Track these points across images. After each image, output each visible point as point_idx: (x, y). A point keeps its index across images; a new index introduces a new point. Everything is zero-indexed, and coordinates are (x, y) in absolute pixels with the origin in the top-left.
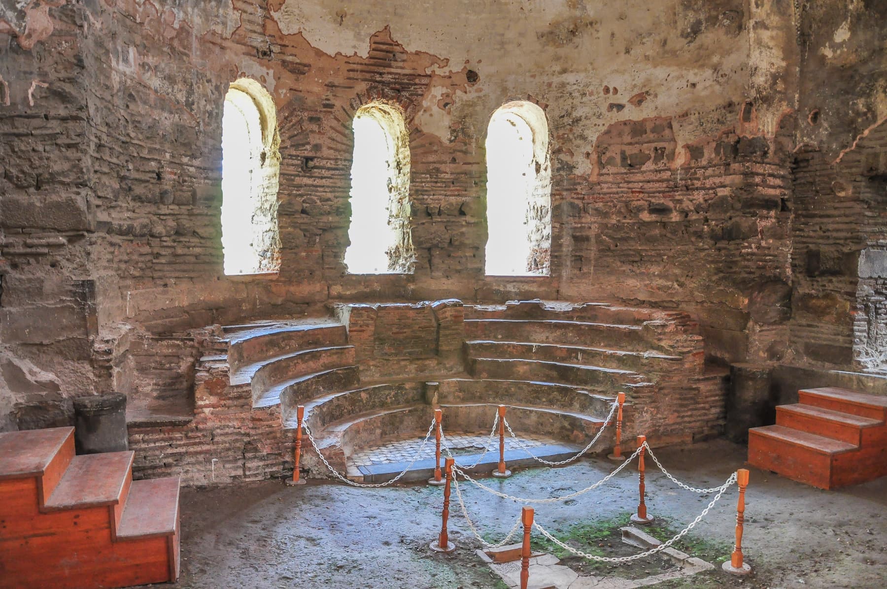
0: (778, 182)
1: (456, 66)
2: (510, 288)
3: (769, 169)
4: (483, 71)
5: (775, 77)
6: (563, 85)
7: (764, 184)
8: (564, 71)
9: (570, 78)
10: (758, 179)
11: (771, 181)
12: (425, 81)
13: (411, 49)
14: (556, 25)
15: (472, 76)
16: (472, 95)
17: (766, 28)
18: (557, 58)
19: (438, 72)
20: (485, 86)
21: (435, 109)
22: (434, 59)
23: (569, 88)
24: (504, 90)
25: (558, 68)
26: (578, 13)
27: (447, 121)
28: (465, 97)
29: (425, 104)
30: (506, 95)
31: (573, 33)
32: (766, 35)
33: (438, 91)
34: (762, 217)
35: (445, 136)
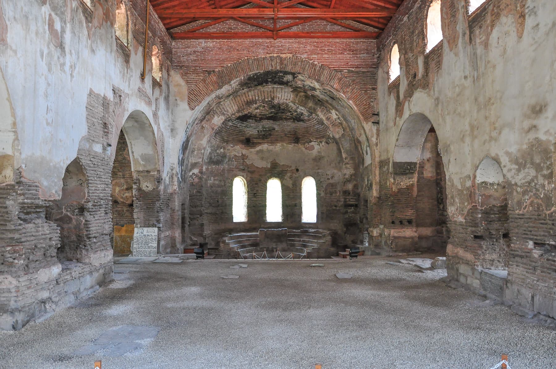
0: (354, 200)
1: (293, 168)
2: (307, 226)
3: (350, 197)
4: (300, 169)
5: (351, 175)
6: (318, 173)
7: (349, 201)
8: (318, 169)
9: (319, 171)
10: (347, 200)
11: (352, 200)
12: (285, 172)
13: (282, 164)
14: (316, 157)
15: (297, 170)
16: (297, 175)
17: (348, 164)
18: (317, 166)
19: (289, 169)
20: (301, 173)
21: (288, 179)
22: (288, 166)
23: (320, 174)
24: (305, 174)
25: (317, 168)
26: (320, 154)
27: (291, 182)
28: (296, 176)
29: (285, 178)
30: (306, 175)
31: (320, 159)
32: (348, 166)
33: (289, 174)
34: (349, 209)
35: (291, 186)
